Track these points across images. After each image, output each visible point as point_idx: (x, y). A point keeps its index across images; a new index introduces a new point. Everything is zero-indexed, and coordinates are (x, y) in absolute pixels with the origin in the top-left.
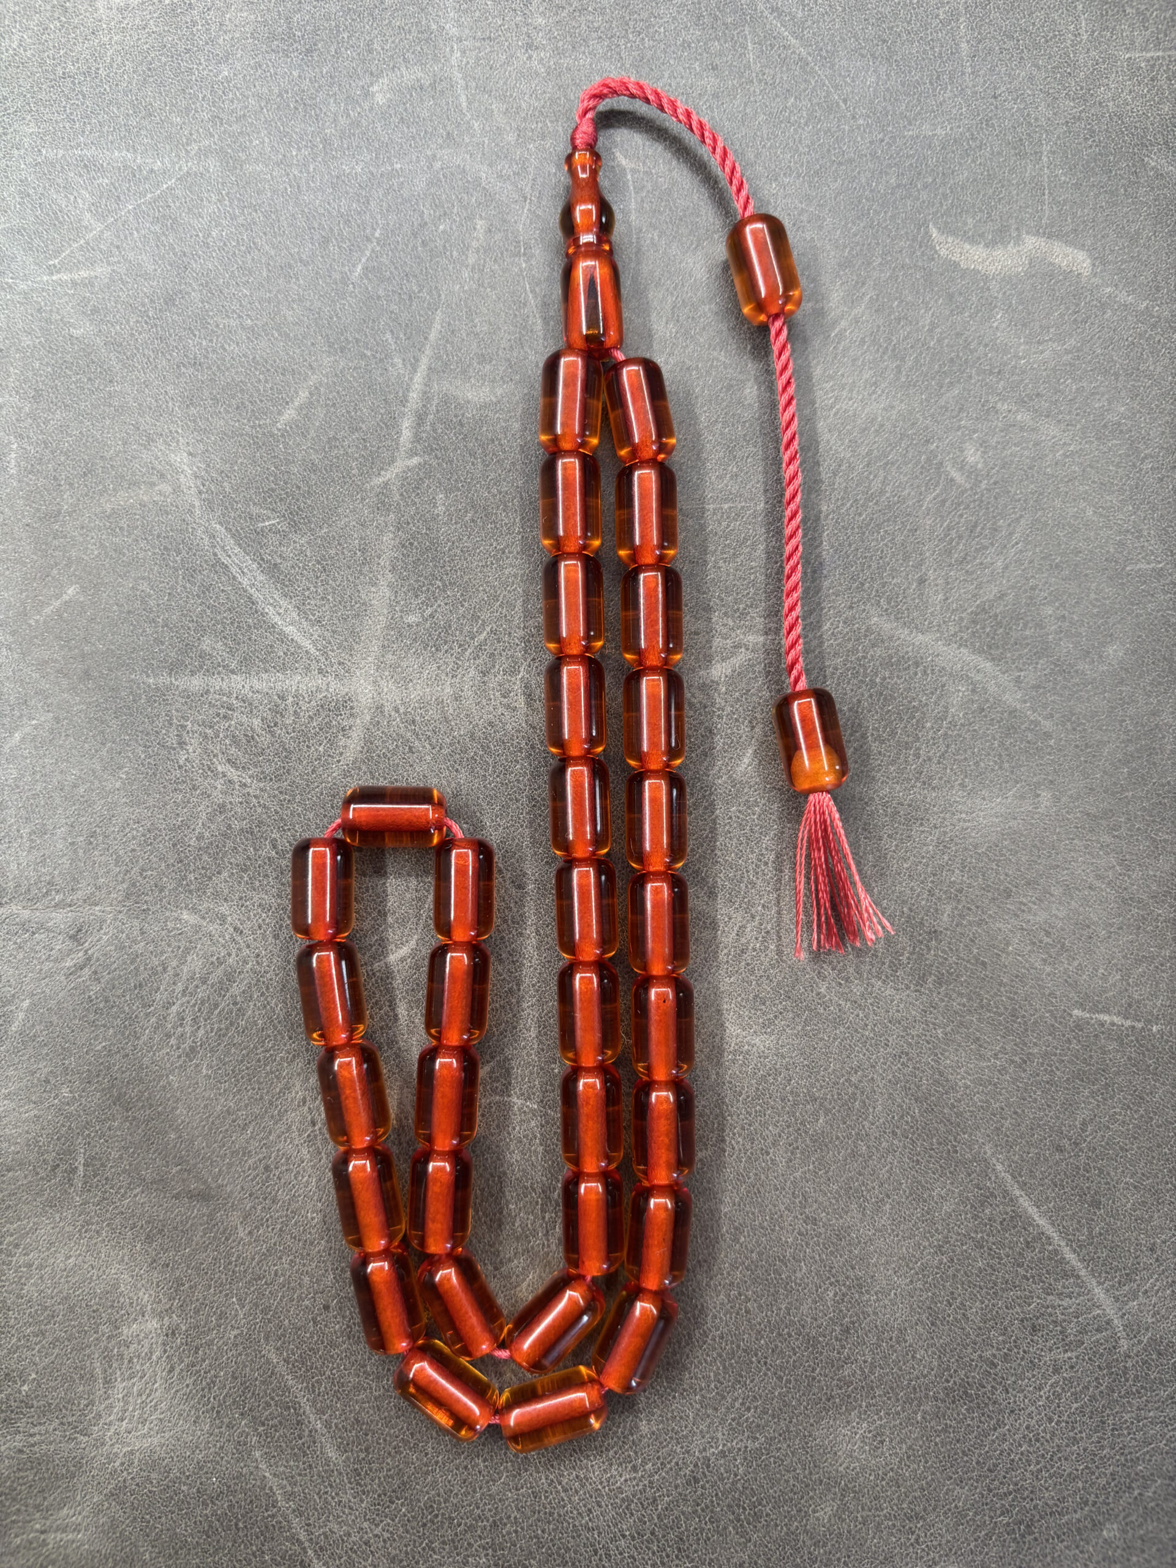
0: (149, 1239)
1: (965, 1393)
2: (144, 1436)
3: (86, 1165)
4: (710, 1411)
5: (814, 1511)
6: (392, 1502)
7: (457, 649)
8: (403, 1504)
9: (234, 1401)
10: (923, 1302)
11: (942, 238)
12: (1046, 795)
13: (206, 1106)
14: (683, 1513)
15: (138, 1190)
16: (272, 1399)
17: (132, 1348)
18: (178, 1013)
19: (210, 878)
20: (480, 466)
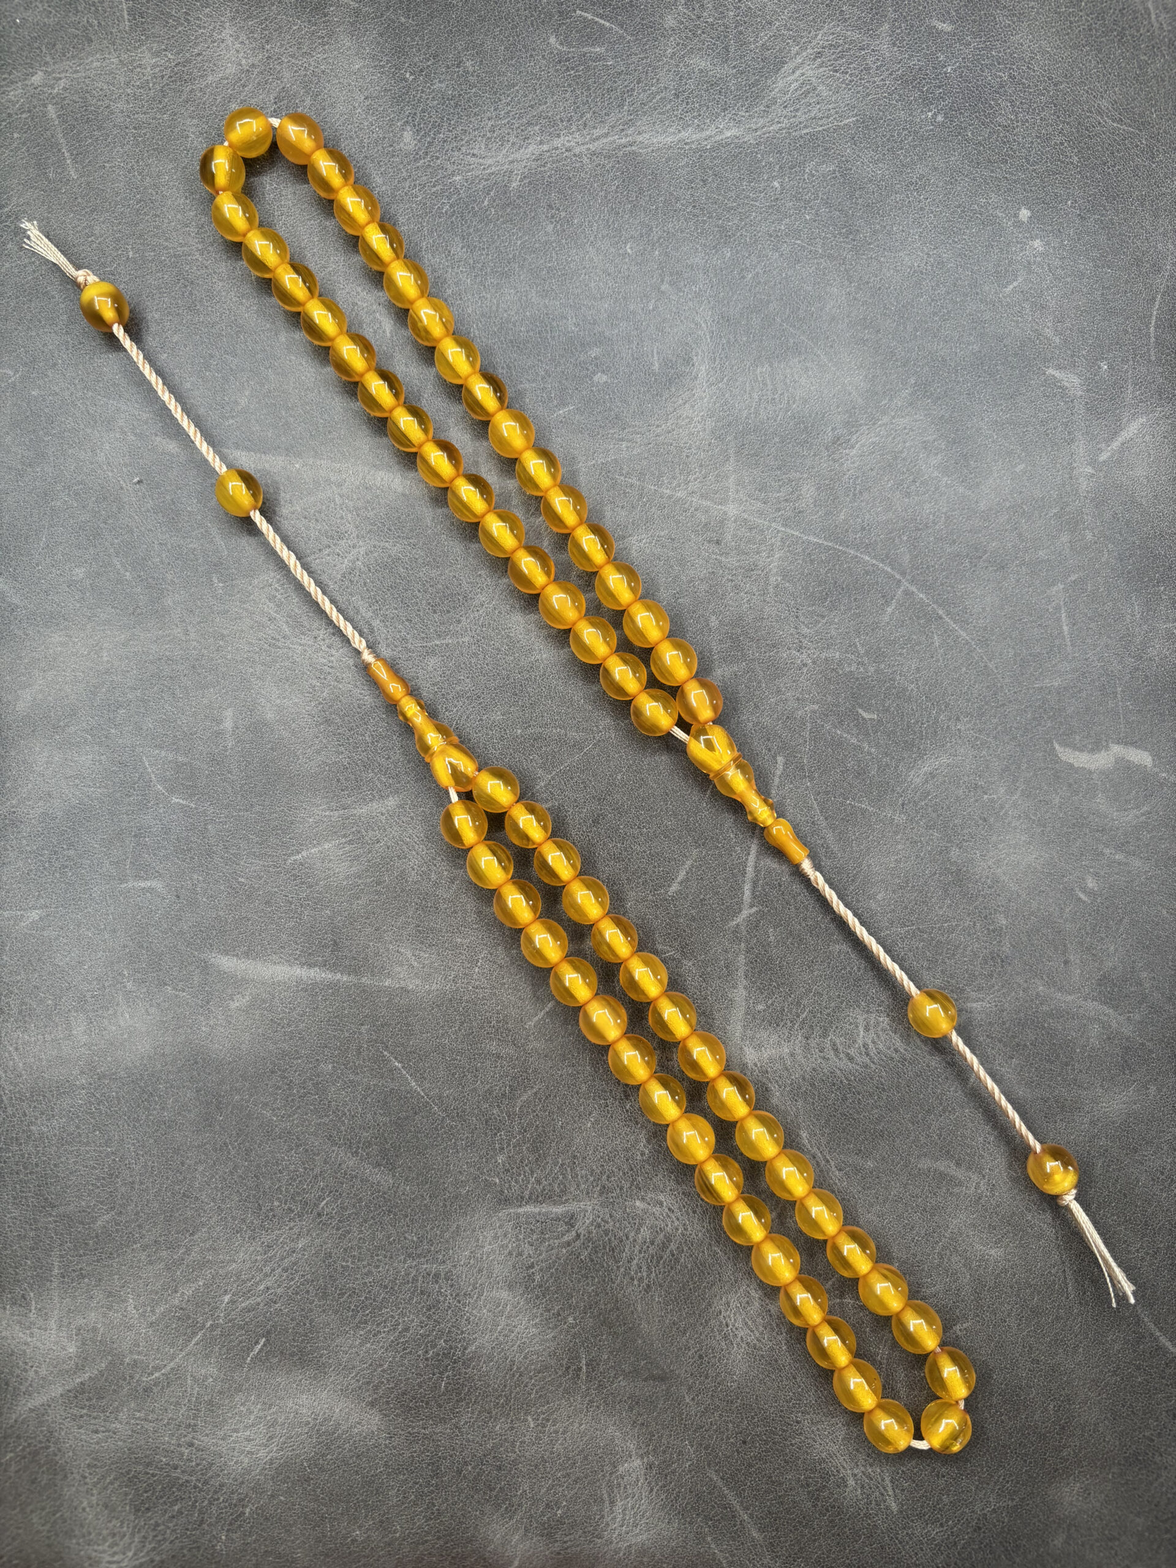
0: (631, 1409)
1: (1137, 1459)
2: (637, 1535)
3: (587, 1365)
4: (985, 1486)
5: (1052, 1541)
6: (795, 1561)
7: (789, 1024)
8: (801, 1562)
9: (692, 1507)
10: (1108, 1406)
11: (1062, 750)
12: (1153, 1089)
13: (659, 1321)
14: (973, 1549)
15: (621, 1378)
16: (716, 1503)
17: (625, 1480)
18: (637, 1264)
19: (651, 1179)
20: (793, 910)
